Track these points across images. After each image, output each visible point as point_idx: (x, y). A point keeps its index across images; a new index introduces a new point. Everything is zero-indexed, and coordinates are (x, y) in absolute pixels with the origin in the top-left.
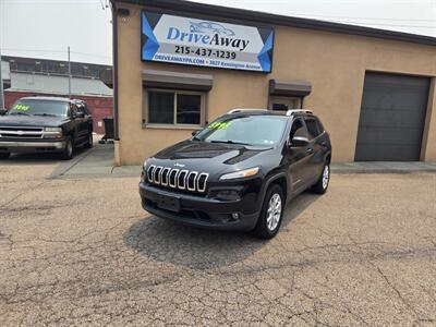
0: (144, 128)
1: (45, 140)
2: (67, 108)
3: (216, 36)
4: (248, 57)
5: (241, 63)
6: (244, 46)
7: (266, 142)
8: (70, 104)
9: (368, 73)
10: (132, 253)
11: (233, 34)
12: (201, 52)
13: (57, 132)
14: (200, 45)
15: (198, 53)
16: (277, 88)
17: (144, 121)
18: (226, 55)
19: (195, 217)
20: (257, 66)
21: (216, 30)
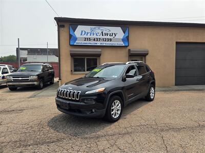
0: (72, 74)
1: (30, 81)
2: (42, 67)
3: (102, 32)
4: (118, 40)
5: (114, 43)
6: (115, 35)
7: (114, 76)
8: (43, 65)
9: (177, 43)
10: (48, 129)
11: (110, 31)
12: (96, 39)
13: (35, 77)
14: (95, 36)
15: (94, 40)
16: (131, 52)
17: (72, 71)
18: (107, 40)
19: (75, 112)
20: (122, 44)
21: (102, 30)
